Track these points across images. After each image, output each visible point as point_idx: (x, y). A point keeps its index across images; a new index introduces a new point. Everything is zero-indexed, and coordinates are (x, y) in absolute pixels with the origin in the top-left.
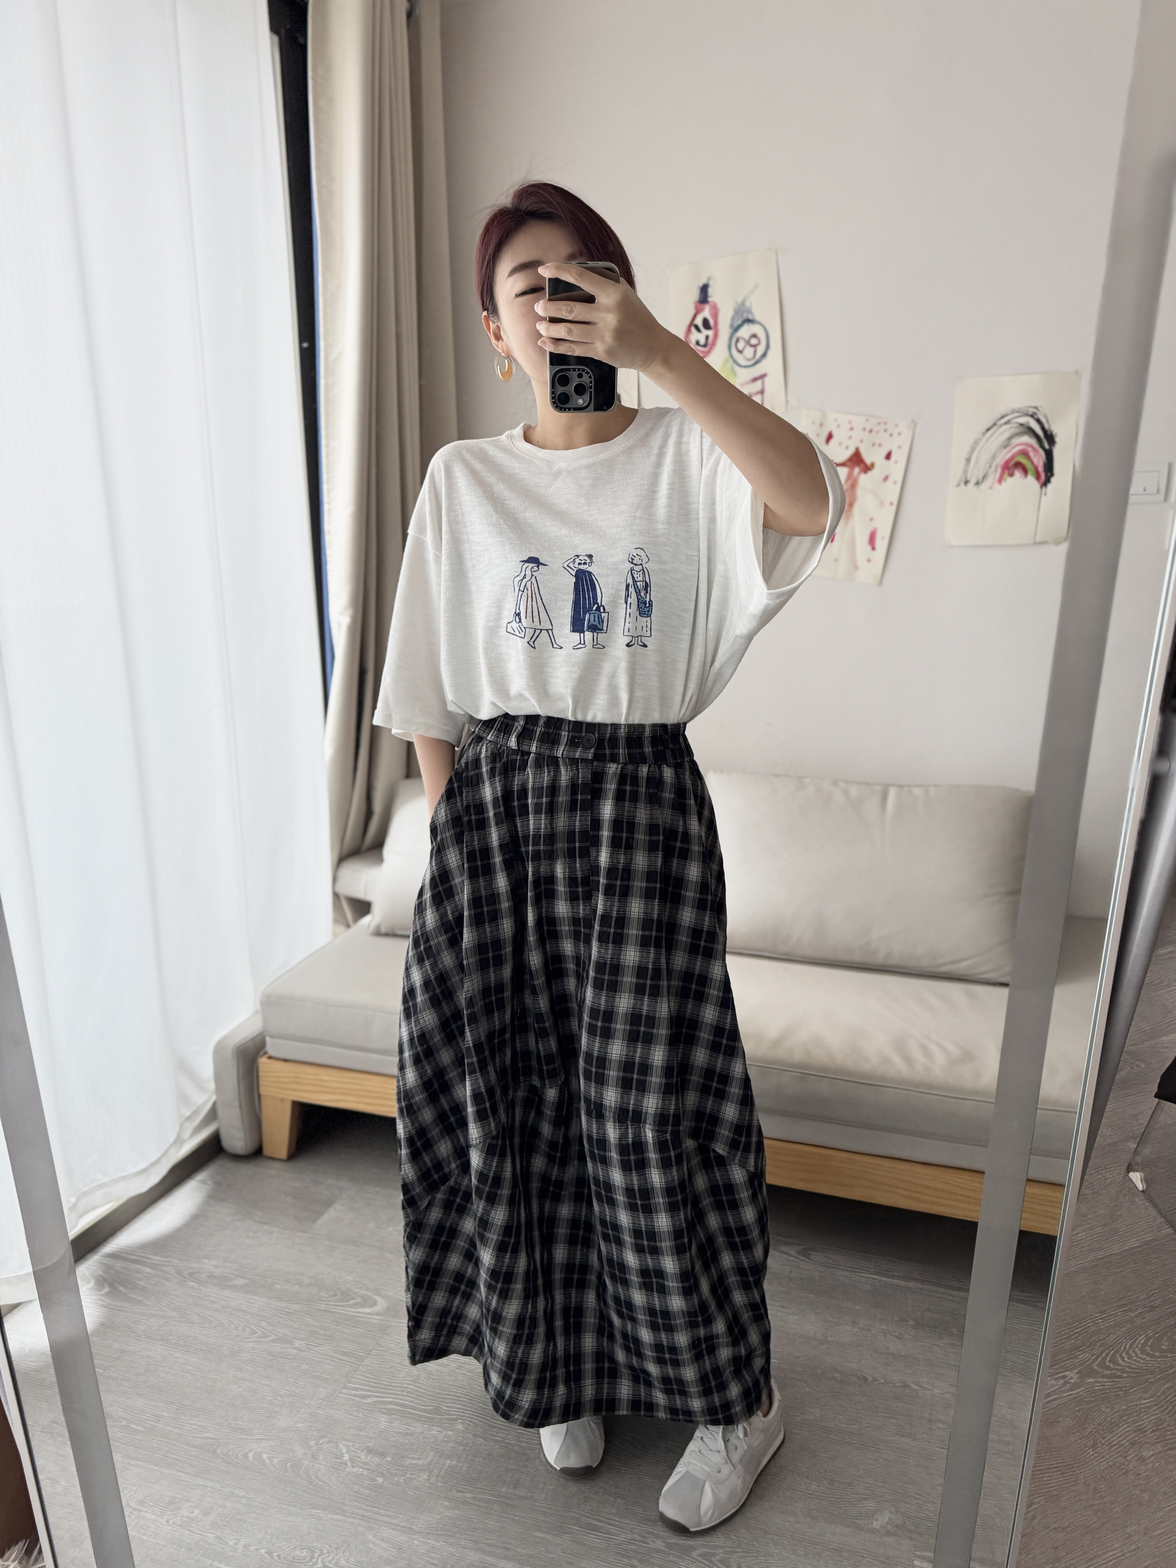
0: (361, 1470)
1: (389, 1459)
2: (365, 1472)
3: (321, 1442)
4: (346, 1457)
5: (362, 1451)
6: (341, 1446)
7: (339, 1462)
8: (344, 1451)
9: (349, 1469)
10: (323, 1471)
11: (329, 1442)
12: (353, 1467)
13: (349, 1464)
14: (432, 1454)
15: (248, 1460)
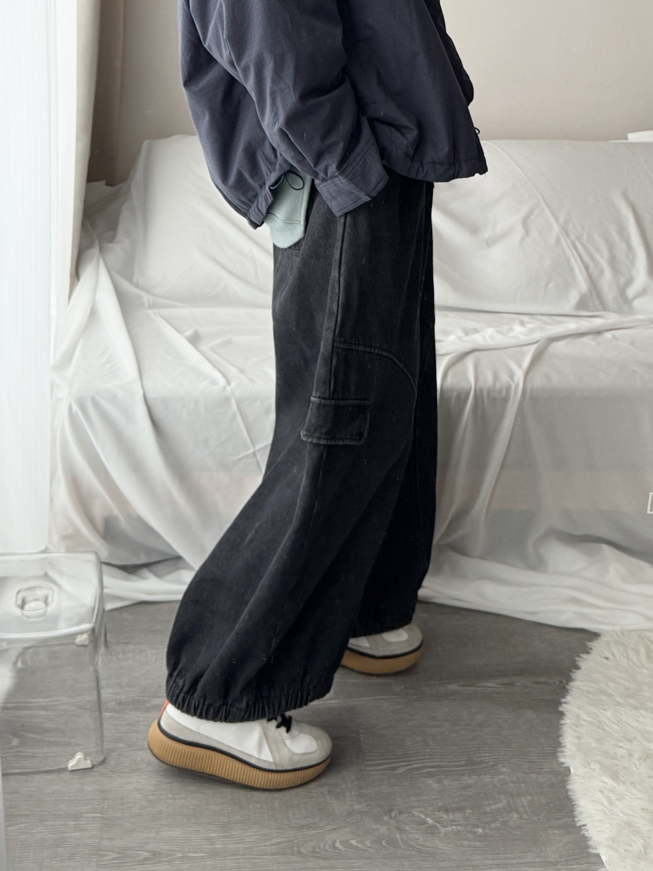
0: (454, 827)
1: (469, 811)
2: (459, 828)
3: (393, 815)
4: (430, 821)
5: (439, 812)
6: (416, 814)
7: (427, 827)
8: (423, 817)
9: (443, 830)
10: (421, 839)
11: (401, 813)
12: (445, 827)
13: (438, 825)
14: (502, 797)
15: (341, 850)
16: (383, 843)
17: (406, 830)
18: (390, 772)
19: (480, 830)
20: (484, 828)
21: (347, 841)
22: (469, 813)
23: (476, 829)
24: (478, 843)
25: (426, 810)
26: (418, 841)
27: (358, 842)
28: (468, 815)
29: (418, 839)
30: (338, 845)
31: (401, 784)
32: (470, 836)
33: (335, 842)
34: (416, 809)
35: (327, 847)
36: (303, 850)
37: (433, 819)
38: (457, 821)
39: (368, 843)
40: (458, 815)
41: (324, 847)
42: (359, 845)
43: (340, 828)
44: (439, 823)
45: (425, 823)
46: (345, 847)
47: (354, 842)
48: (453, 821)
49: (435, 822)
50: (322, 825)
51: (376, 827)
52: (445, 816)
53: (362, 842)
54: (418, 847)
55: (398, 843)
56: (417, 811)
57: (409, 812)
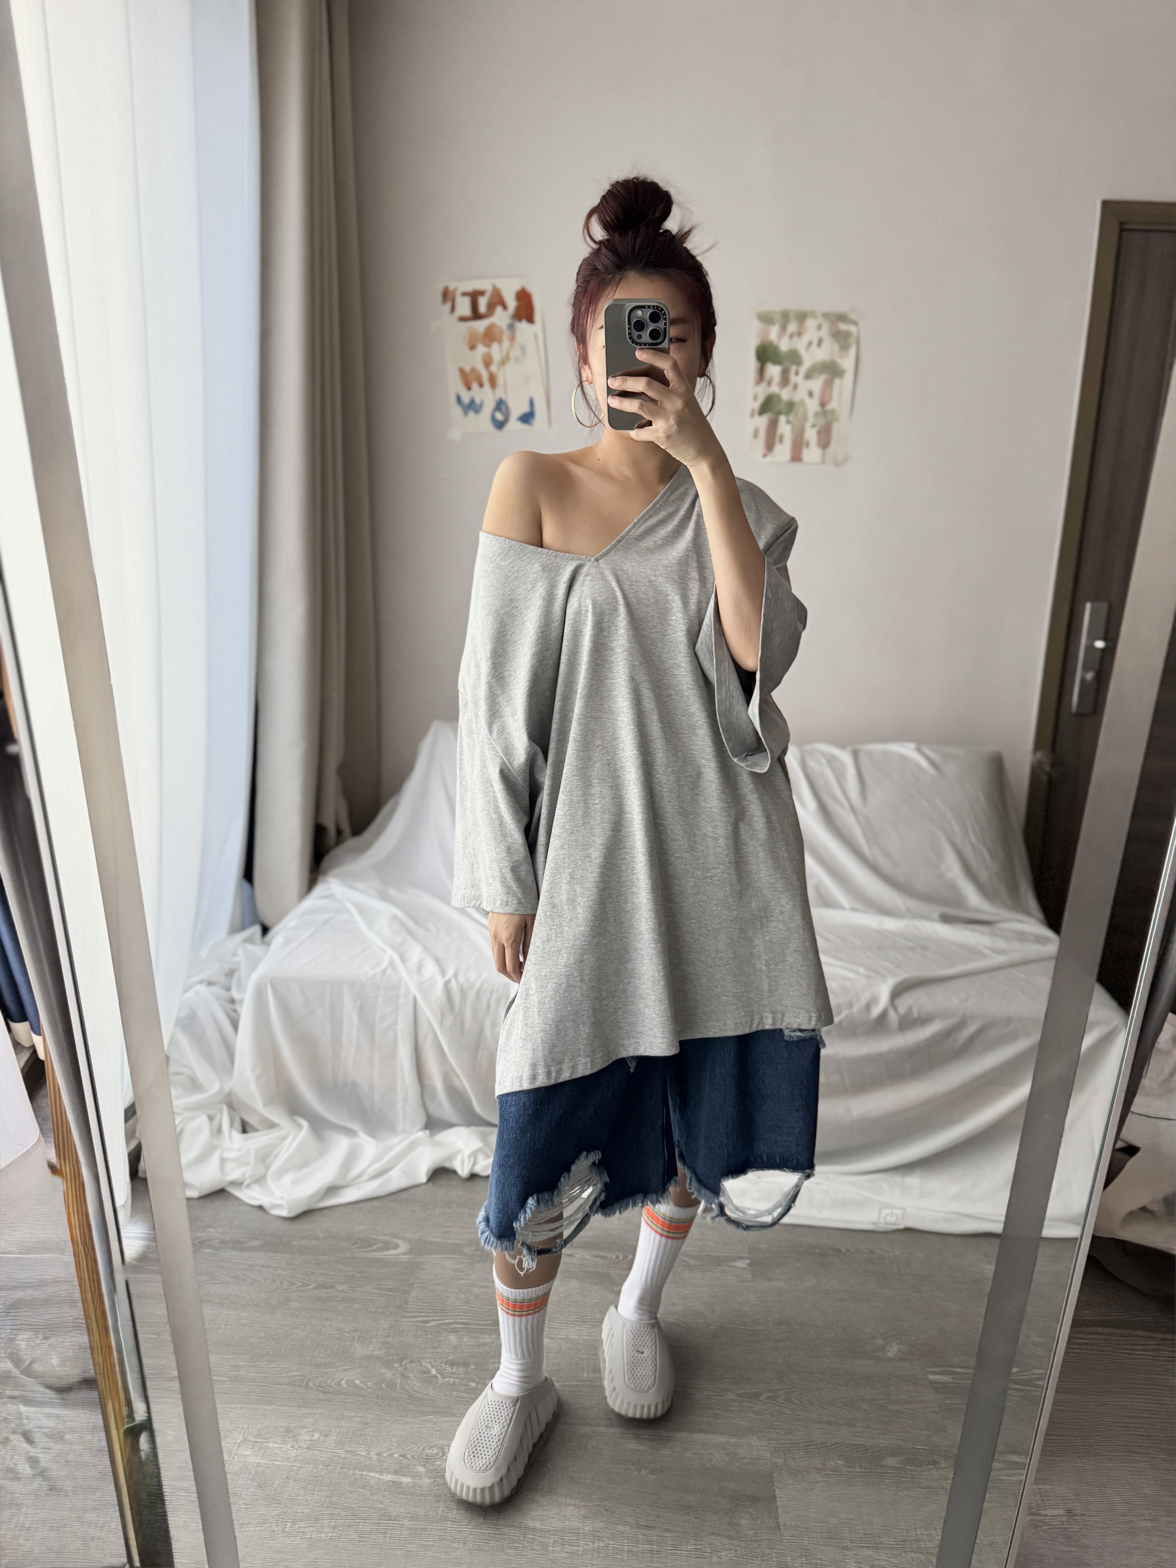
0: (452, 1379)
2: (457, 1380)
3: (404, 1363)
5: (446, 1364)
6: (425, 1364)
8: (430, 1367)
9: (441, 1380)
11: (411, 1362)
12: (444, 1378)
13: (439, 1376)
15: (343, 1387)
16: (383, 1385)
17: (408, 1377)
18: (421, 1324)
19: (474, 1384)
20: (478, 1384)
21: (353, 1381)
22: (472, 1369)
23: (471, 1384)
24: (466, 1395)
25: (435, 1361)
26: (415, 1387)
27: (361, 1382)
28: (470, 1370)
29: (415, 1385)
30: (343, 1383)
31: (425, 1337)
32: (463, 1388)
33: (342, 1379)
34: (428, 1361)
35: (333, 1385)
36: (311, 1384)
37: (437, 1370)
38: (458, 1374)
39: (369, 1384)
40: (461, 1369)
41: (331, 1383)
42: (361, 1385)
43: (352, 1369)
44: (441, 1374)
45: (429, 1371)
46: (348, 1385)
47: (358, 1382)
48: (454, 1374)
49: (438, 1373)
50: (338, 1365)
51: (383, 1371)
52: (449, 1369)
53: (364, 1383)
54: (412, 1392)
55: (396, 1387)
56: (426, 1362)
57: (419, 1362)
